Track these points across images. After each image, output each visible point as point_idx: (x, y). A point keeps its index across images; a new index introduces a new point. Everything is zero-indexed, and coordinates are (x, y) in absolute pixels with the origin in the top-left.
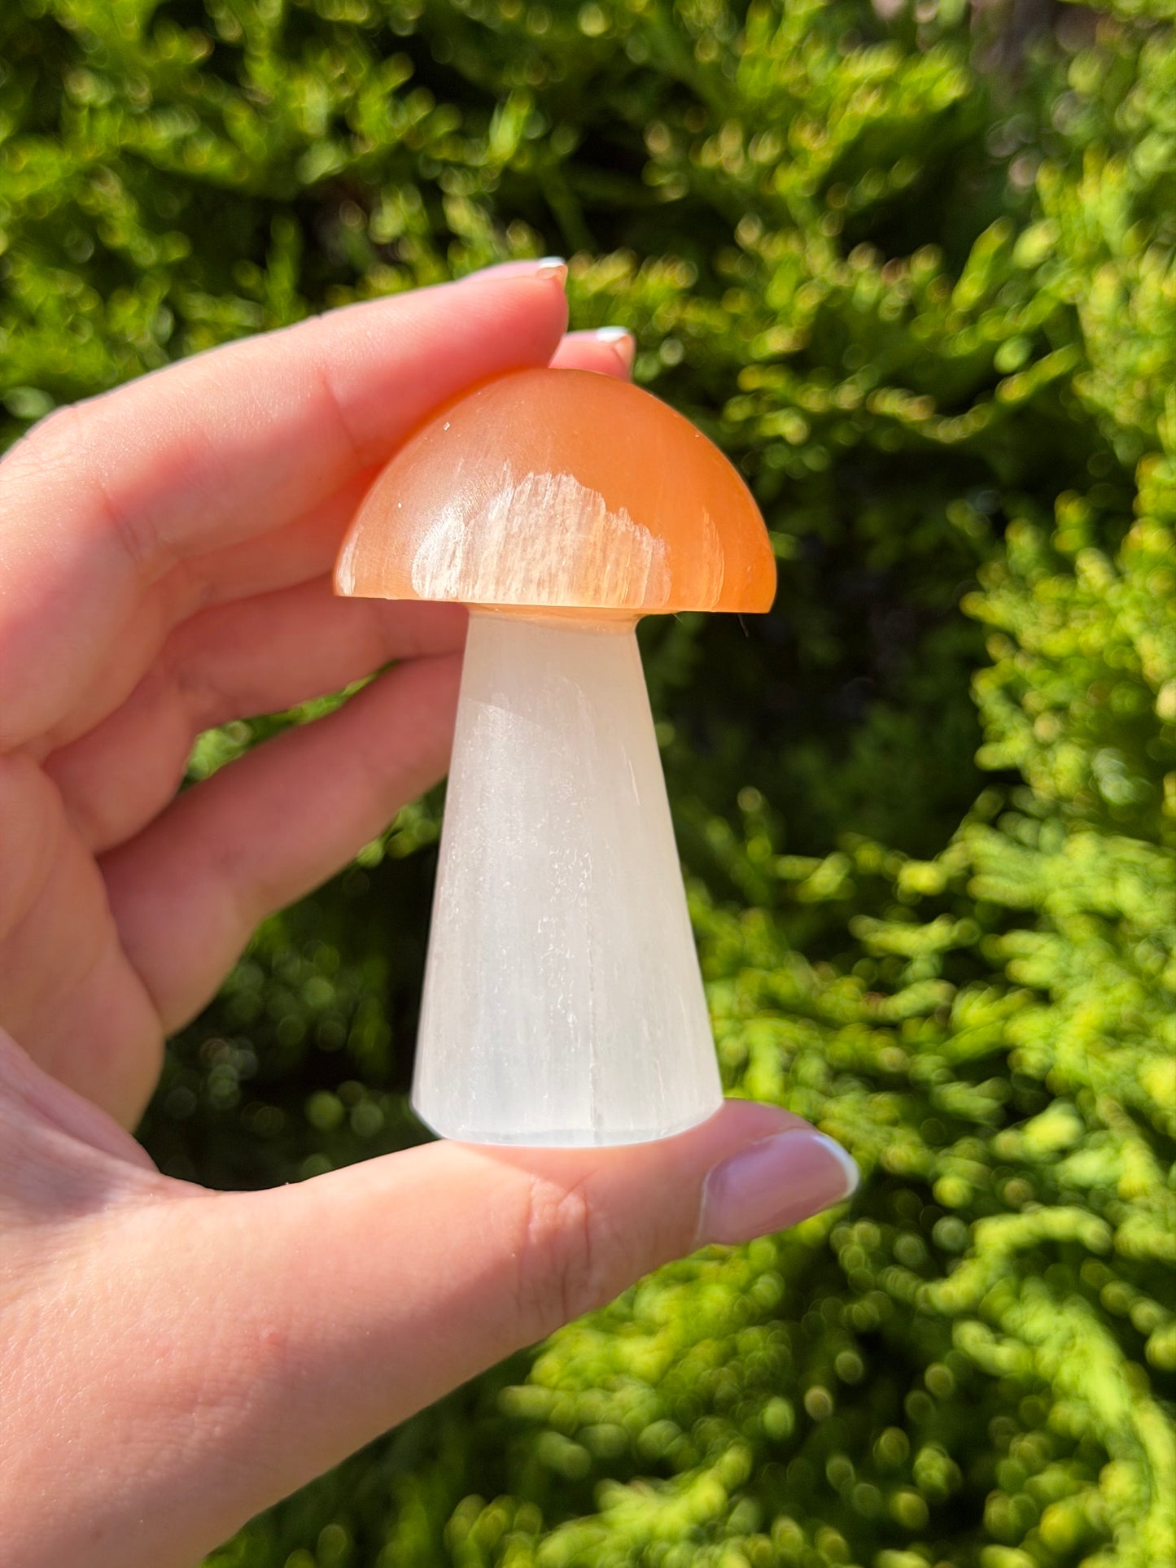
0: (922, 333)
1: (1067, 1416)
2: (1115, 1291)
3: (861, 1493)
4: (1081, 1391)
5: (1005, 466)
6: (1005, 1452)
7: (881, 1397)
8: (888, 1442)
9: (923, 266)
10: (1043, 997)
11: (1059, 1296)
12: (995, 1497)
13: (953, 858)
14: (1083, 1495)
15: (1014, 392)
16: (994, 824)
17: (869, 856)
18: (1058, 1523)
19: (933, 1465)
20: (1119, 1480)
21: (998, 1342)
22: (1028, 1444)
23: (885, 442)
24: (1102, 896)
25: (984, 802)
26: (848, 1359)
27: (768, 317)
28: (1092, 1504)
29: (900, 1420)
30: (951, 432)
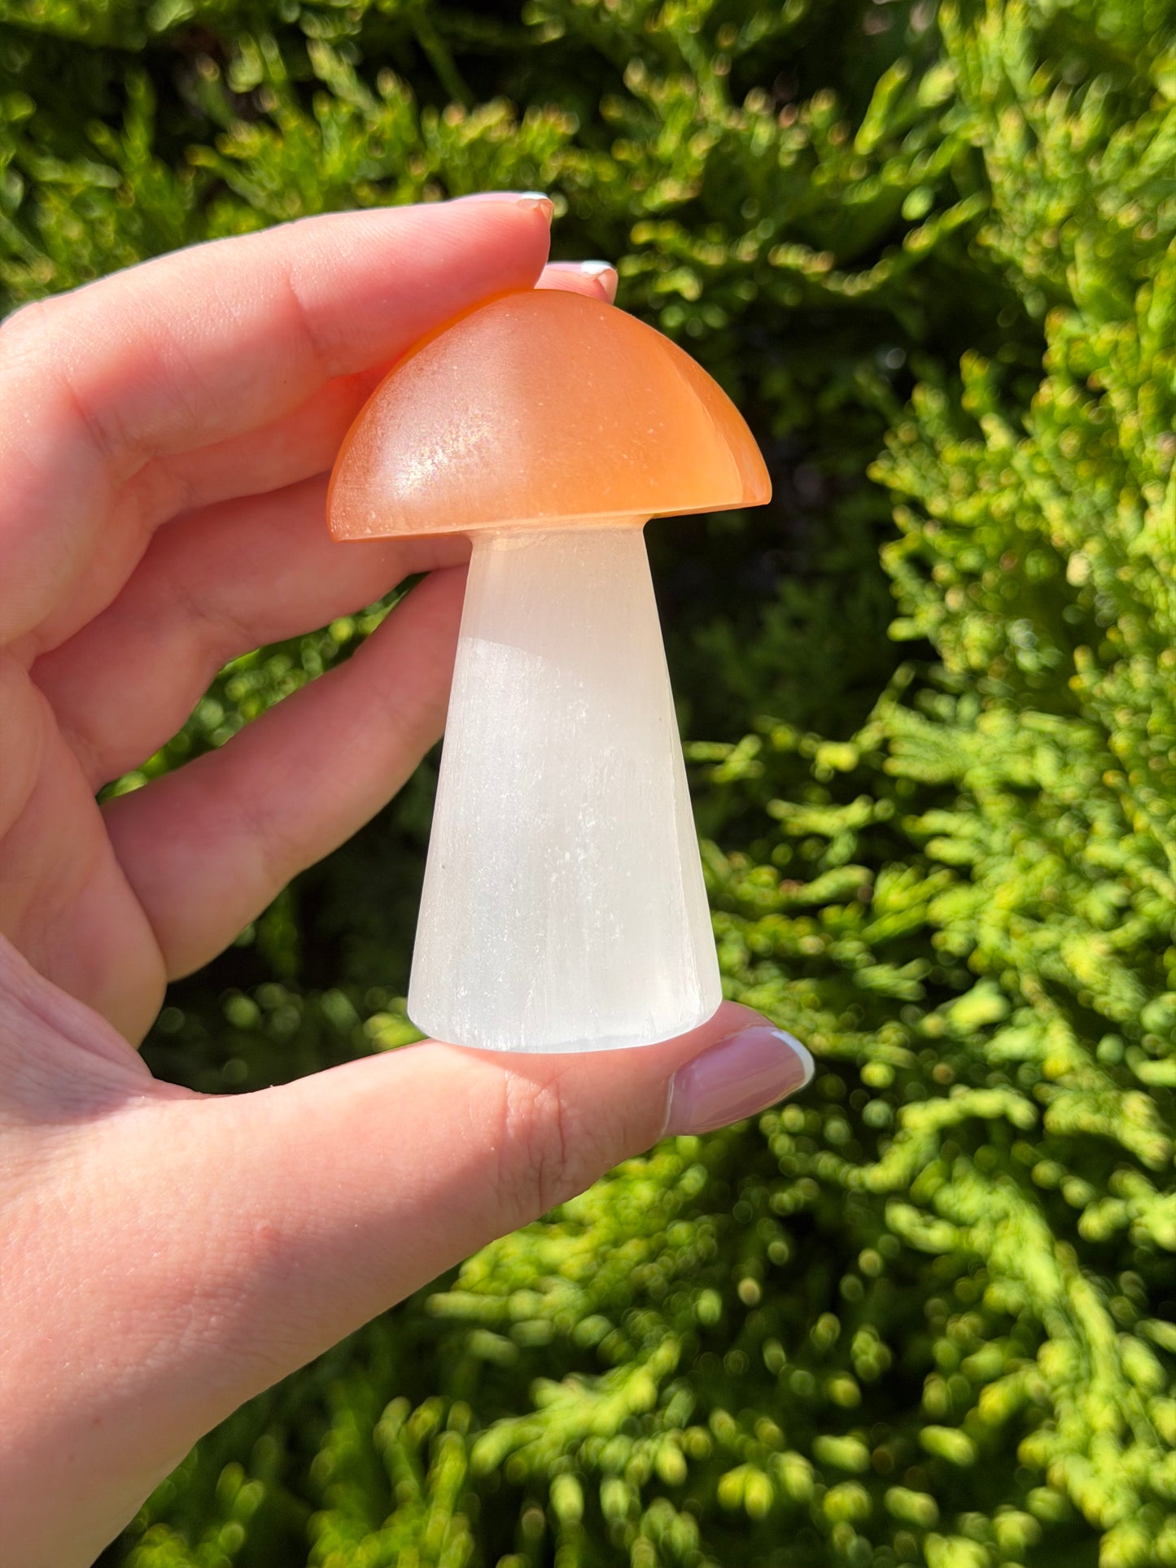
0: (821, 179)
1: (1002, 1295)
2: (1046, 1171)
3: (800, 1378)
4: (1017, 1271)
5: (912, 322)
6: (942, 1332)
7: (816, 1281)
8: (825, 1327)
9: (821, 108)
10: (964, 874)
11: (989, 1175)
12: (932, 1380)
13: (868, 738)
14: (1021, 1374)
15: (920, 242)
16: (908, 700)
17: (784, 737)
18: (995, 1401)
19: (867, 1348)
20: (1056, 1358)
21: (928, 1226)
22: (965, 1325)
23: (789, 298)
24: (1020, 771)
25: (902, 676)
26: (779, 1247)
27: (660, 169)
28: (1031, 1381)
29: (835, 1304)
30: (855, 287)
